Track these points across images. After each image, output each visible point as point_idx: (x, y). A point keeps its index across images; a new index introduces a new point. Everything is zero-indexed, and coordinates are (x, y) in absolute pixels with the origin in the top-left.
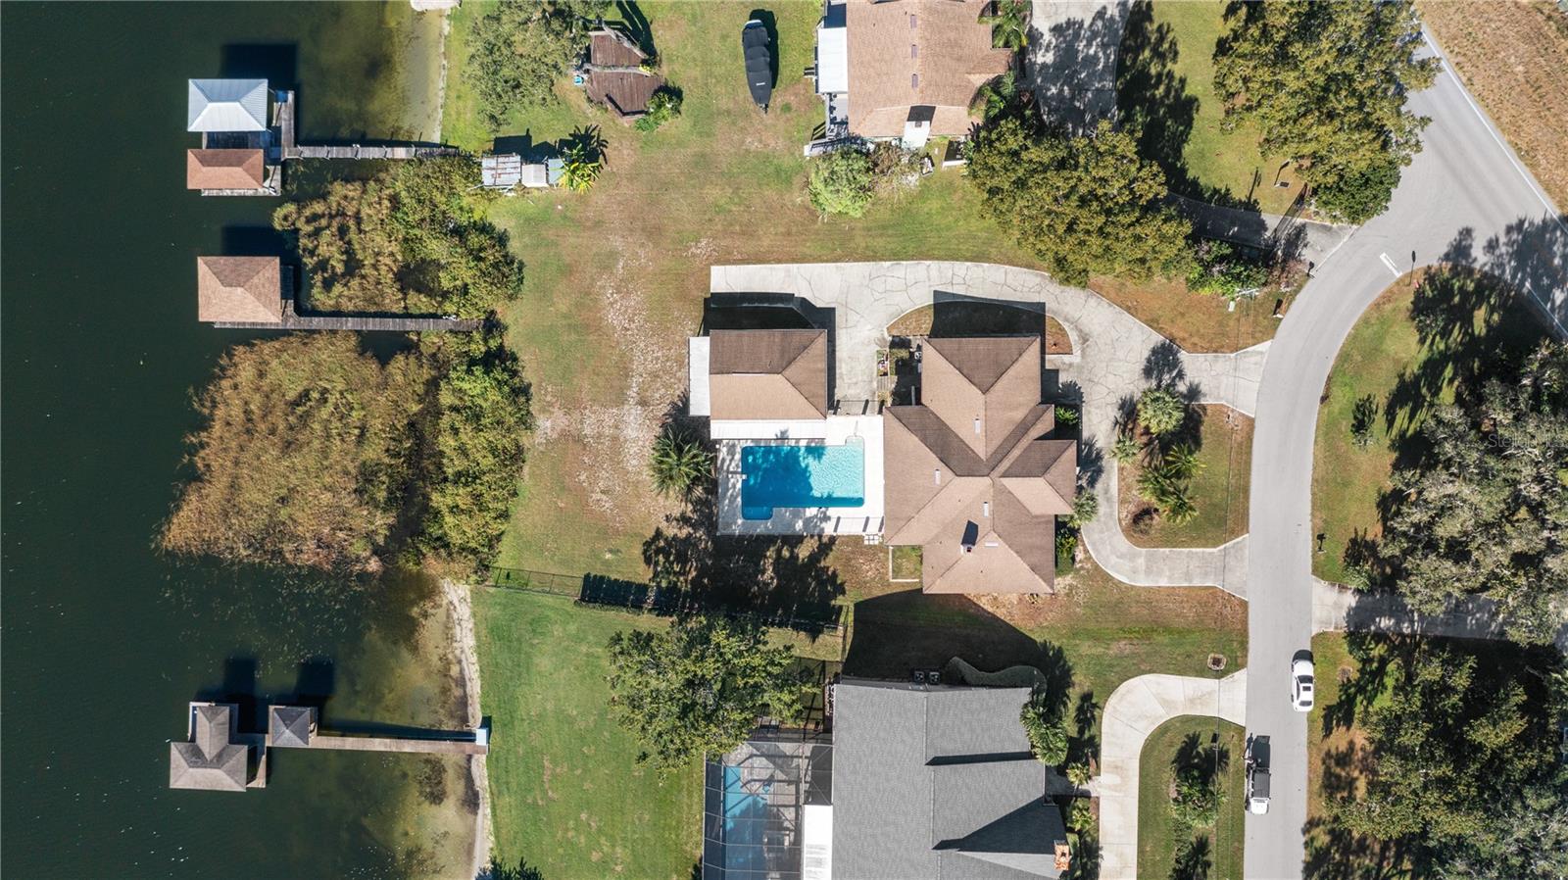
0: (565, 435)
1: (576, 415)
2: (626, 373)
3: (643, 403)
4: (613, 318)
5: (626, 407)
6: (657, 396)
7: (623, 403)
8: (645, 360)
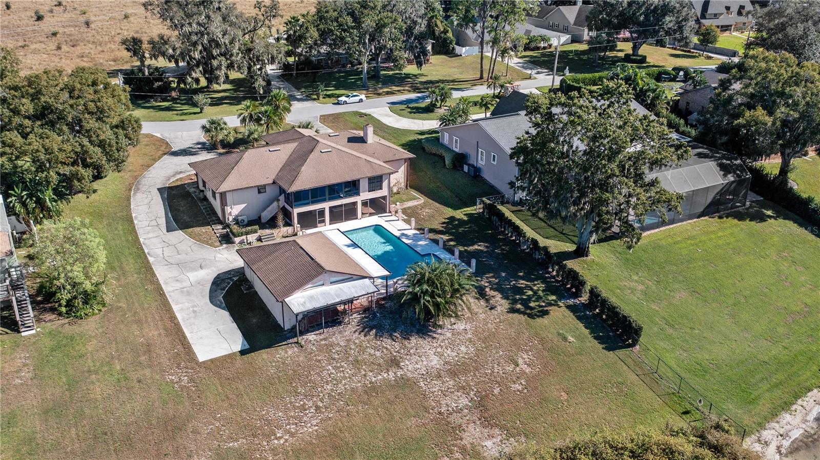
0: (488, 422)
1: (455, 419)
2: (372, 390)
3: (395, 362)
4: (311, 427)
5: (409, 375)
6: (378, 354)
7: (408, 380)
8: (345, 378)
